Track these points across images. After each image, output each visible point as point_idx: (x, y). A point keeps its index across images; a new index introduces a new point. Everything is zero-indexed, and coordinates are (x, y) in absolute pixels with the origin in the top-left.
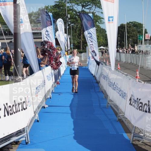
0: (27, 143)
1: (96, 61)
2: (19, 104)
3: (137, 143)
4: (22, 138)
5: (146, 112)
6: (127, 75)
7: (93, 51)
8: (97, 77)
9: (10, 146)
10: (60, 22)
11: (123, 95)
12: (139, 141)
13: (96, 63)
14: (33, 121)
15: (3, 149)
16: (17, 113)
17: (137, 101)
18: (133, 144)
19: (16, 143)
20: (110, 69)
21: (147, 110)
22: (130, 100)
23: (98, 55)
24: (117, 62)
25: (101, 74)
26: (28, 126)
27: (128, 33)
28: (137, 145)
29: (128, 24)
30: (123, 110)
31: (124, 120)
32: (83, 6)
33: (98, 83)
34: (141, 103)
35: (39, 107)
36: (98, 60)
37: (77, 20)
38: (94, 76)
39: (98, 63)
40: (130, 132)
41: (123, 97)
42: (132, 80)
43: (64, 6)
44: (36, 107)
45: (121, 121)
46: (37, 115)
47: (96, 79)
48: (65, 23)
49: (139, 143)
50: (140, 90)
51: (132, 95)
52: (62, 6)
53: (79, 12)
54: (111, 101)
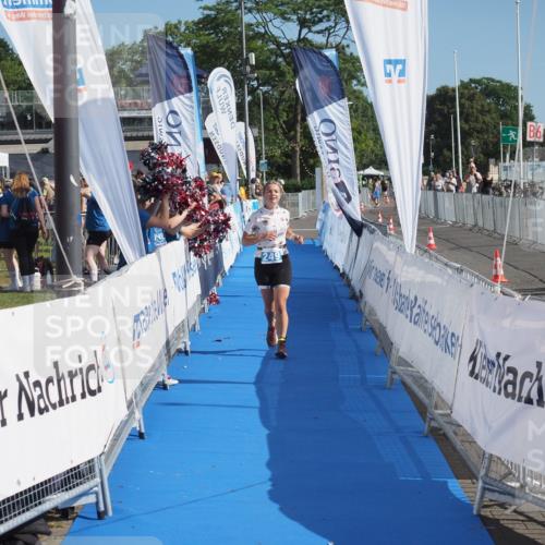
0: (101, 515)
1: (351, 221)
2: (72, 375)
3: (496, 512)
4: (83, 496)
5: (529, 401)
6: (460, 271)
7: (341, 186)
8: (355, 277)
9: (40, 525)
10: (220, 82)
11: (448, 342)
12: (502, 506)
13: (348, 228)
14: (125, 435)
15: (17, 536)
16: (66, 406)
17: (498, 362)
18: (485, 520)
19: (64, 513)
20: (400, 249)
21: (534, 395)
22: (473, 358)
23: (356, 199)
24: (426, 222)
25: (369, 268)
26: (106, 454)
27: (465, 118)
28: (496, 521)
29: (464, 86)
30: (447, 396)
31: (449, 430)
32: (303, 23)
33: (357, 297)
34: (512, 370)
35: (143, 386)
36: (358, 217)
37: (282, 74)
38: (343, 275)
39: (357, 228)
40: (472, 476)
41: (446, 349)
42: (479, 287)
43: (234, 21)
44: (133, 384)
45: (439, 436)
46: (138, 415)
47: (349, 284)
48: (239, 85)
49: (504, 515)
50: (506, 323)
51: (479, 343)
52: (228, 23)
53: (289, 45)
54: (403, 362)
